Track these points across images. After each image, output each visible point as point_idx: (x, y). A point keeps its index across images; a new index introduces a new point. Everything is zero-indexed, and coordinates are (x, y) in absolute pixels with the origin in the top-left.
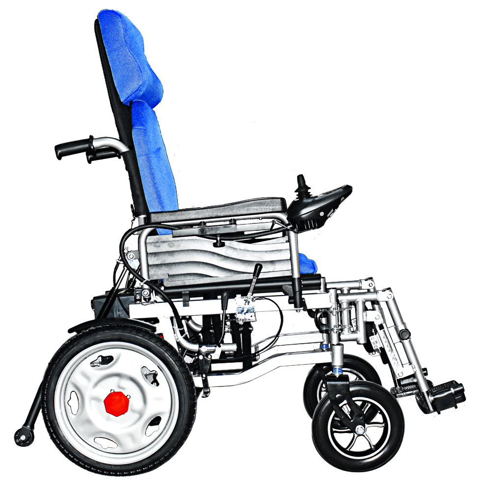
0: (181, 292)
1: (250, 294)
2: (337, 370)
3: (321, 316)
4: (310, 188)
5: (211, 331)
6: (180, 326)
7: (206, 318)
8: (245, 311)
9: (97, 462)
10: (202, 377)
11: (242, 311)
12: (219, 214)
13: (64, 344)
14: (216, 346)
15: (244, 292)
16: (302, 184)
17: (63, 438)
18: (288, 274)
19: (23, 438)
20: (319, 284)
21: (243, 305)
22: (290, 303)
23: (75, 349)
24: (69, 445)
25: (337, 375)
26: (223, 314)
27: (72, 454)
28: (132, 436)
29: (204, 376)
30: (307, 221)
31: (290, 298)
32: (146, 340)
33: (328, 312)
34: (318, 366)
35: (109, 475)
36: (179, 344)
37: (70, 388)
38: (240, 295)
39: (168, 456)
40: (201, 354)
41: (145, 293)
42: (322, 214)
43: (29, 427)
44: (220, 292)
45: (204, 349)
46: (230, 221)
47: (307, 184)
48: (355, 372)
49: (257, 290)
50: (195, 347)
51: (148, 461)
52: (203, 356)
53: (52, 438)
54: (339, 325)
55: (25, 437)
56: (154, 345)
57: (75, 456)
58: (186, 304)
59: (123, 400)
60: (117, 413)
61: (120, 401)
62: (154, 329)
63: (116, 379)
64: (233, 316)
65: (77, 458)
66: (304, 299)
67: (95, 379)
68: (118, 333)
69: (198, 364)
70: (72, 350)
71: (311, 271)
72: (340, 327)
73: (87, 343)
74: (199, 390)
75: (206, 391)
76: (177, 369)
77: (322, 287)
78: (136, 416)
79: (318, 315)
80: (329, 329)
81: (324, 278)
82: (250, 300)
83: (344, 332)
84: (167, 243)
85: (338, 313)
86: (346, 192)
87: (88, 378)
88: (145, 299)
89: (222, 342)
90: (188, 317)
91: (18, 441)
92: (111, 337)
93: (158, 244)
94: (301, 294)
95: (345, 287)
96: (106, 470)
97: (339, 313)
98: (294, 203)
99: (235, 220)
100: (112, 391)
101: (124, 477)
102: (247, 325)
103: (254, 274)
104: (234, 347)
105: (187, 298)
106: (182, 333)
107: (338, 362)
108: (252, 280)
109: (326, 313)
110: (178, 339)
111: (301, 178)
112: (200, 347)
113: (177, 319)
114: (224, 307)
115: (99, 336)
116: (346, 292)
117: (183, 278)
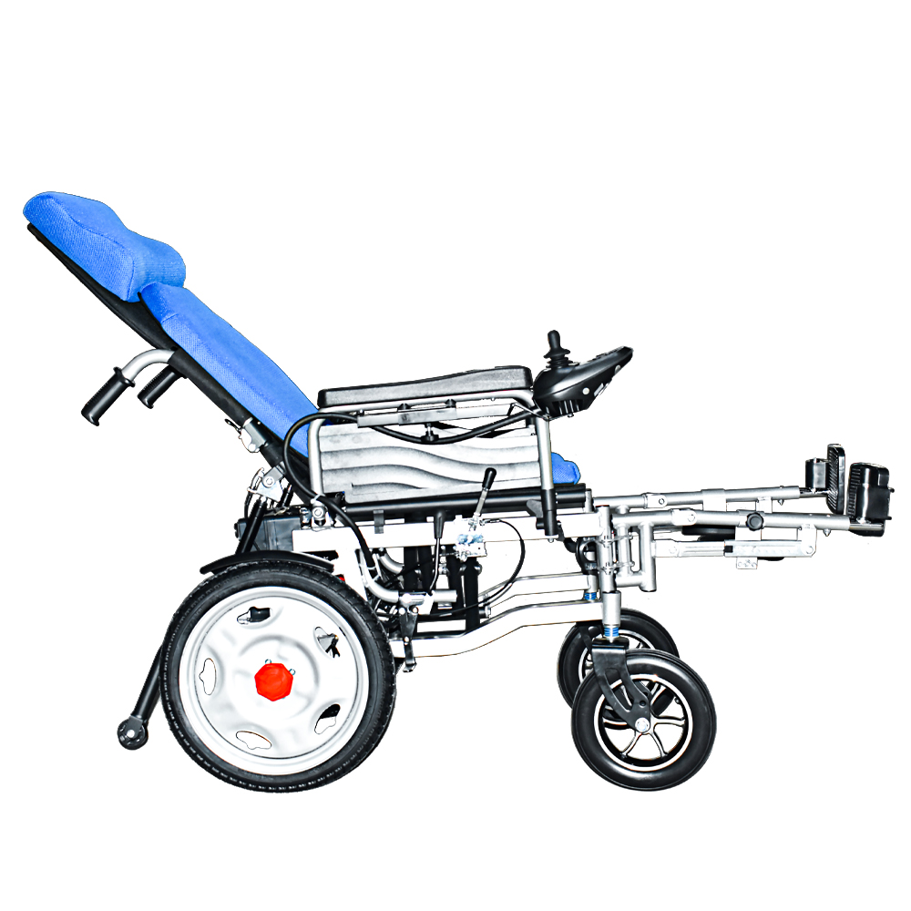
0: (372, 512)
1: (476, 514)
2: (611, 632)
3: (585, 550)
4: (568, 352)
5: (417, 571)
6: (370, 563)
7: (409, 551)
8: (469, 541)
9: (239, 769)
10: (404, 642)
11: (466, 541)
12: (430, 393)
13: (198, 586)
14: (425, 595)
15: (468, 512)
16: (555, 346)
17: (190, 730)
18: (536, 483)
19: (131, 734)
20: (583, 500)
21: (466, 533)
22: (538, 528)
23: (216, 594)
24: (197, 740)
25: (611, 638)
26: (436, 546)
27: (202, 755)
28: (293, 732)
29: (407, 639)
30: (562, 402)
31: (539, 521)
32: (324, 587)
33: (597, 542)
34: (581, 626)
35: (256, 789)
36: (367, 590)
37: (204, 654)
38: (461, 516)
39: (347, 766)
40: (402, 606)
41: (318, 513)
42: (586, 391)
43: (139, 717)
44: (432, 512)
45: (407, 599)
46: (447, 402)
47: (564, 345)
48: (638, 635)
49: (488, 508)
50: (392, 596)
51: (317, 772)
52: (406, 609)
53: (173, 728)
54: (613, 563)
56: (336, 594)
57: (206, 759)
58: (378, 529)
59: (284, 678)
60: (273, 696)
61: (280, 676)
62: (331, 568)
63: (275, 643)
64: (450, 547)
65: (209, 761)
66: (559, 522)
67: (242, 643)
68: (283, 574)
69: (397, 622)
70: (211, 596)
71: (570, 480)
72: (615, 565)
73: (234, 587)
74: (399, 661)
75: (409, 662)
76: (368, 633)
77: (587, 503)
78: (303, 702)
79: (582, 548)
80: (598, 568)
81: (590, 490)
82: (478, 525)
83: (620, 573)
84: (351, 437)
85: (612, 544)
86: (624, 357)
87: (232, 640)
88: (317, 522)
89: (434, 588)
90: (381, 550)
91: (122, 739)
92: (271, 580)
93: (336, 438)
94: (555, 515)
95: (622, 505)
96: (253, 783)
97: (614, 544)
98: (543, 374)
99: (454, 402)
100: (268, 662)
101: (279, 794)
102: (472, 561)
103: (484, 483)
104: (452, 596)
105: (381, 520)
106: (373, 574)
107: (612, 620)
108: (480, 493)
109: (593, 545)
110: (367, 583)
111: (554, 336)
112: (400, 595)
113: (366, 553)
114: (438, 534)
115: (252, 577)
116: (623, 511)
117: (374, 489)
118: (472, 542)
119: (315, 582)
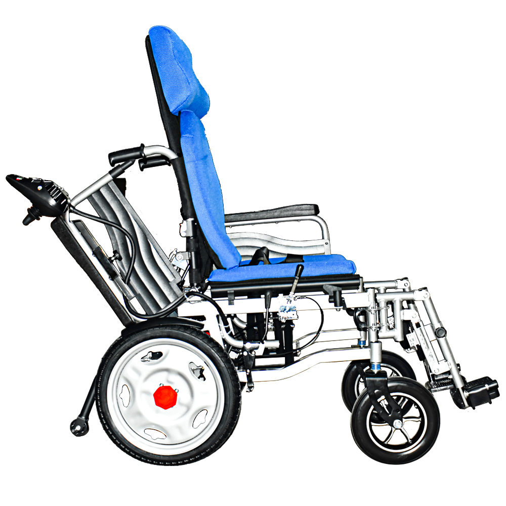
0: (226, 292)
1: (292, 293)
2: (376, 367)
3: (359, 315)
5: (255, 328)
6: (226, 323)
7: (250, 316)
8: (287, 310)
9: (147, 452)
10: (247, 372)
11: (285, 310)
13: (116, 340)
14: (259, 343)
15: (286, 292)
17: (115, 429)
19: (78, 428)
20: (358, 284)
21: (285, 304)
22: (330, 302)
23: (127, 344)
24: (120, 436)
25: (376, 371)
26: (266, 313)
27: (124, 445)
28: (179, 428)
29: (248, 371)
31: (330, 297)
32: (194, 337)
33: (367, 310)
34: (355, 363)
35: (158, 464)
36: (224, 341)
37: (122, 382)
38: (282, 294)
39: (214, 447)
40: (245, 350)
43: (83, 418)
44: (263, 292)
45: (249, 345)
48: (391, 367)
49: (298, 290)
50: (239, 344)
51: (195, 452)
52: (248, 352)
53: (105, 428)
54: (377, 324)
55: (80, 427)
56: (201, 341)
57: (126, 447)
58: (231, 303)
59: (172, 395)
60: (166, 407)
61: (169, 394)
62: (202, 326)
63: (165, 374)
64: (275, 314)
65: (128, 448)
66: (343, 298)
67: (145, 375)
68: (167, 330)
69: (242, 360)
70: (124, 346)
71: (350, 272)
73: (138, 340)
74: (243, 384)
75: (250, 385)
76: (222, 364)
77: (360, 287)
78: (184, 409)
79: (357, 314)
80: (368, 327)
81: (362, 278)
82: (292, 299)
83: (381, 330)
87: (139, 373)
89: (266, 339)
90: (233, 315)
91: (73, 431)
92: (161, 334)
94: (341, 294)
95: (382, 286)
96: (156, 460)
97: (377, 312)
100: (162, 385)
101: (172, 467)
102: (290, 322)
103: (296, 273)
104: (276, 344)
105: (232, 297)
106: (228, 330)
107: (376, 359)
108: (294, 280)
109: (364, 312)
110: (223, 336)
112: (244, 343)
113: (222, 317)
114: (267, 305)
115: (149, 333)
116: (382, 291)
118: (289, 311)
119: (188, 335)
